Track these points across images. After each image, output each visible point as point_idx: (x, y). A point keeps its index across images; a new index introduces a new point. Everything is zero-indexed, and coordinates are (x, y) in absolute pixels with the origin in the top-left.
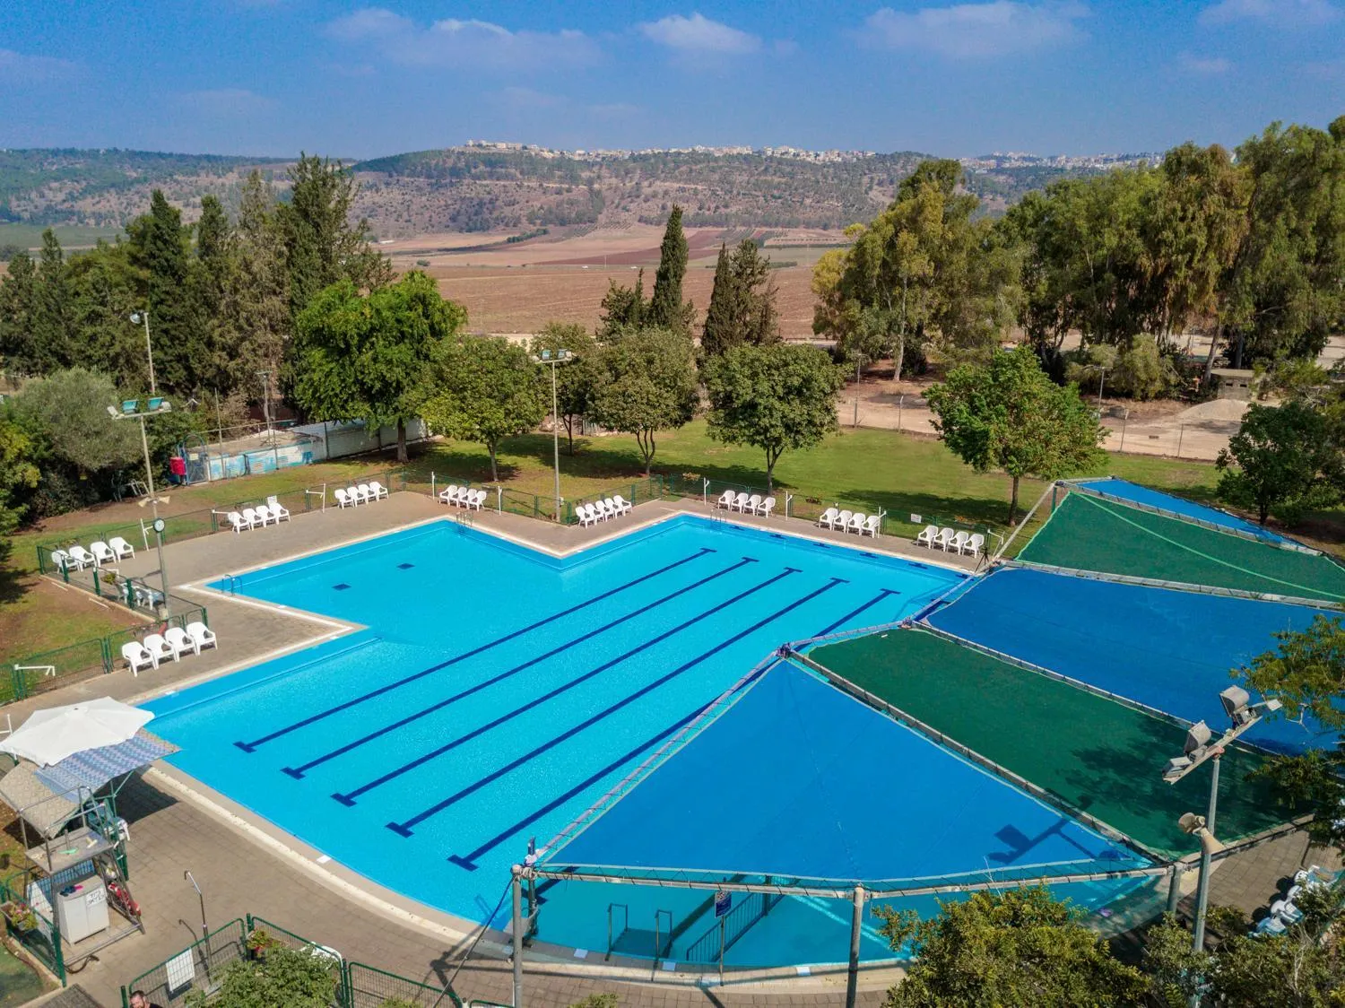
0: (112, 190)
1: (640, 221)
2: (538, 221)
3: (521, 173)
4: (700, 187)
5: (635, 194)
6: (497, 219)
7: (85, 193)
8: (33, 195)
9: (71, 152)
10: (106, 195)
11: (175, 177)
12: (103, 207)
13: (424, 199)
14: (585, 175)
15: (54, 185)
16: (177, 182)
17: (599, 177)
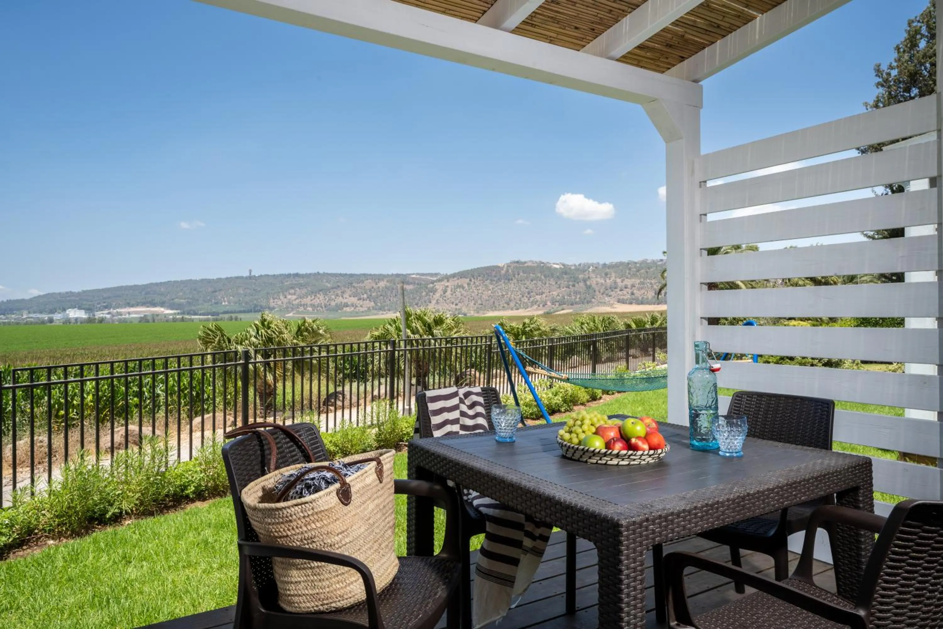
0: (321, 293)
1: (619, 302)
2: (557, 303)
3: (545, 276)
4: (653, 281)
5: (614, 287)
6: (532, 302)
7: (306, 296)
8: (282, 297)
9: (297, 275)
10: (318, 295)
11: (354, 284)
12: (316, 302)
13: (490, 292)
14: (581, 276)
15: (292, 291)
16: (354, 287)
17: (589, 278)
